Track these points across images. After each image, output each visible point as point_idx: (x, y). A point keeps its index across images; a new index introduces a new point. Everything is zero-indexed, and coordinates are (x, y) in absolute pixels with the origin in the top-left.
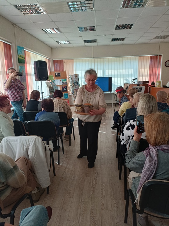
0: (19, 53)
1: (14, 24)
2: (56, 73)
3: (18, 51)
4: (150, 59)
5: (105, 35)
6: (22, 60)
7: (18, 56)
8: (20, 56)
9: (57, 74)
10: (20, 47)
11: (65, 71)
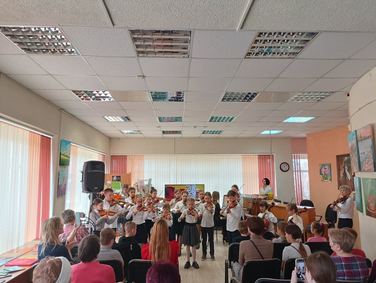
0: (63, 151)
1: (61, 109)
2: (113, 177)
3: (62, 147)
4: (258, 159)
5: (195, 127)
6: (66, 160)
7: (61, 154)
8: (63, 155)
9: (115, 178)
10: (65, 141)
11: (128, 173)
